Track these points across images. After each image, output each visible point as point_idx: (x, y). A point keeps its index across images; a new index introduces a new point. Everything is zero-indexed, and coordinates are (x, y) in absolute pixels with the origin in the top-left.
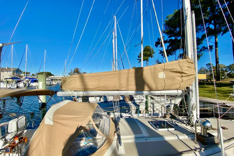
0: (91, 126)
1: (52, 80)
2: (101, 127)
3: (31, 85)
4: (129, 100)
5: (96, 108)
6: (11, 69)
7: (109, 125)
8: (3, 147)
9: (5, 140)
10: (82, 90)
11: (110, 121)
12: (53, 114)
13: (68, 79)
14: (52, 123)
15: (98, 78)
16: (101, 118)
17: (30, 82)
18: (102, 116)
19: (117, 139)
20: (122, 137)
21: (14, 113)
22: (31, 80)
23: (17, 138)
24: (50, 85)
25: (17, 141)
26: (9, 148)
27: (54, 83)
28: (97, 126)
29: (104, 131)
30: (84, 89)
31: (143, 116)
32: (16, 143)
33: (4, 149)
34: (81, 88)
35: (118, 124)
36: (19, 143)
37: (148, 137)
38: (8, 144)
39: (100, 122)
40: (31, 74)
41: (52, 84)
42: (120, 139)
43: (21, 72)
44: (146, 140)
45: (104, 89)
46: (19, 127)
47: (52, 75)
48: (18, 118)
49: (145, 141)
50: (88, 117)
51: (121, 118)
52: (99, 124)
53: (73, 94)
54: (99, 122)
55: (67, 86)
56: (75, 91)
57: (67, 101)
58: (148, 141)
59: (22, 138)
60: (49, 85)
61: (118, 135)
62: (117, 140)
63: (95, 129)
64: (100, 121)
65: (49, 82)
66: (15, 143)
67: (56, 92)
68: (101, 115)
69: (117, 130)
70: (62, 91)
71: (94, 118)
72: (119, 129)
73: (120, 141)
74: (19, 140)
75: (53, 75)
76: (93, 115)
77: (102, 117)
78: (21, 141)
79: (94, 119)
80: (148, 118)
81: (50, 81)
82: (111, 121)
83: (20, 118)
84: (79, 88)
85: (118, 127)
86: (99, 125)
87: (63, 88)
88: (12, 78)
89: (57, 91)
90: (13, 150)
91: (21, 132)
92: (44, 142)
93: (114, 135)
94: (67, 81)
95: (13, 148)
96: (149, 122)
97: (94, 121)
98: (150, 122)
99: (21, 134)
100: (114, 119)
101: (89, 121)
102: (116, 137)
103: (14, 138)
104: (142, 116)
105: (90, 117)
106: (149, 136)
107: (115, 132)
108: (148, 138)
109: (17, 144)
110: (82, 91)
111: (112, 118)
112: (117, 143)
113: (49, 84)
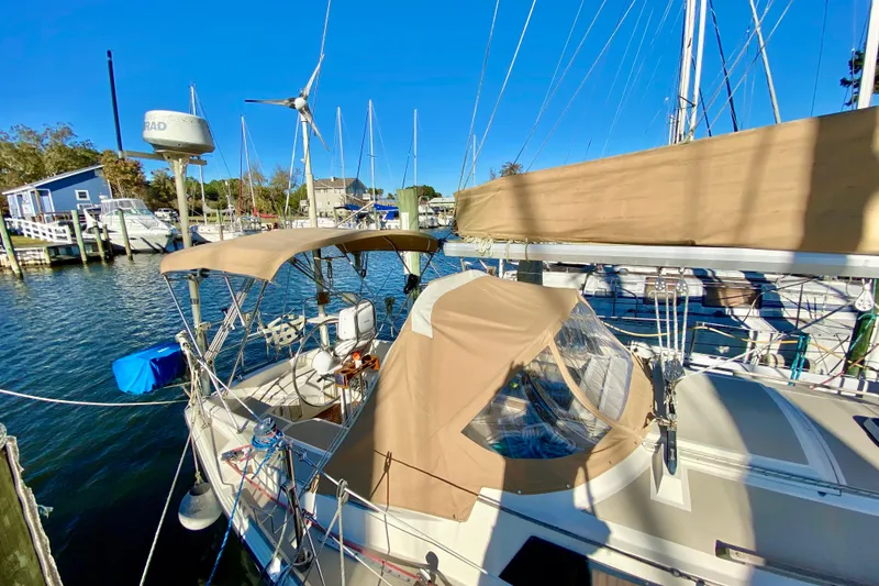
0: (551, 369)
1: (437, 210)
2: (591, 381)
3: (387, 225)
4: (742, 300)
5: (574, 310)
6: (341, 180)
7: (624, 382)
8: (332, 372)
9: (335, 355)
10: (520, 237)
11: (630, 371)
12: (431, 306)
13: (475, 197)
14: (429, 332)
15: (590, 184)
16: (592, 348)
17: (385, 216)
18: (596, 342)
19: (659, 443)
20: (680, 443)
21: (352, 293)
22: (387, 211)
23: (358, 357)
24: (432, 227)
25: (358, 363)
26: (343, 376)
27: (442, 222)
28: (576, 375)
29: (600, 399)
30: (527, 234)
31: (822, 386)
32: (357, 367)
33: (333, 375)
34: (520, 229)
35: (670, 391)
36: (364, 367)
37: (838, 487)
38: (339, 367)
39: (587, 365)
40: (385, 195)
41: (436, 224)
42: (675, 448)
43: (363, 189)
44: (822, 494)
45: (612, 237)
46: (361, 330)
47: (435, 195)
48: (357, 305)
49: (818, 499)
50: (540, 337)
51: (686, 370)
52: (584, 369)
53: (491, 251)
54: (581, 364)
55: (472, 222)
56: (497, 240)
57: (472, 275)
58: (832, 500)
59: (368, 357)
60: (430, 227)
61: (663, 429)
62: (658, 448)
63: (565, 385)
64: (589, 360)
65: (430, 217)
66: (354, 367)
67: (440, 243)
68: (594, 339)
69: (662, 409)
70: (458, 242)
71: (564, 344)
72: (672, 411)
73: (672, 458)
74: (363, 362)
75: (440, 195)
76: (560, 333)
77: (598, 348)
78: (367, 366)
79: (565, 349)
80: (858, 399)
81: (431, 214)
82: (638, 370)
83: (361, 306)
84: (512, 229)
85: (667, 402)
86: (580, 375)
87: (461, 232)
88: (346, 207)
89: (445, 240)
90: (353, 382)
91: (366, 342)
92: (411, 378)
93: (646, 425)
94: (472, 205)
95: (350, 377)
96: (860, 420)
97: (562, 355)
98: (869, 425)
99: (366, 347)
100: (650, 365)
101: (544, 352)
102: (654, 436)
103: (351, 353)
104: (816, 386)
105: (548, 338)
106: (844, 482)
107: (650, 417)
108: (838, 492)
109: (359, 371)
110: (522, 241)
111: (646, 362)
112: (654, 457)
113: (430, 224)
